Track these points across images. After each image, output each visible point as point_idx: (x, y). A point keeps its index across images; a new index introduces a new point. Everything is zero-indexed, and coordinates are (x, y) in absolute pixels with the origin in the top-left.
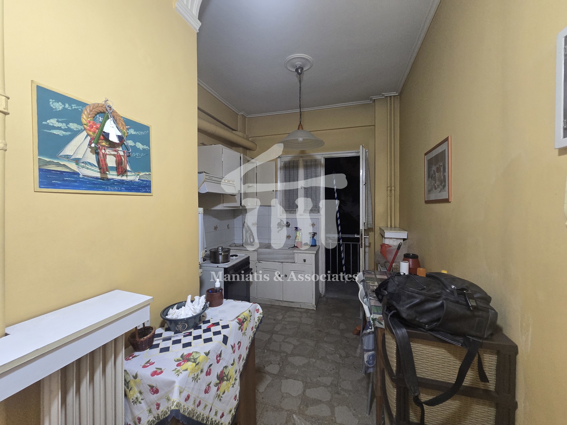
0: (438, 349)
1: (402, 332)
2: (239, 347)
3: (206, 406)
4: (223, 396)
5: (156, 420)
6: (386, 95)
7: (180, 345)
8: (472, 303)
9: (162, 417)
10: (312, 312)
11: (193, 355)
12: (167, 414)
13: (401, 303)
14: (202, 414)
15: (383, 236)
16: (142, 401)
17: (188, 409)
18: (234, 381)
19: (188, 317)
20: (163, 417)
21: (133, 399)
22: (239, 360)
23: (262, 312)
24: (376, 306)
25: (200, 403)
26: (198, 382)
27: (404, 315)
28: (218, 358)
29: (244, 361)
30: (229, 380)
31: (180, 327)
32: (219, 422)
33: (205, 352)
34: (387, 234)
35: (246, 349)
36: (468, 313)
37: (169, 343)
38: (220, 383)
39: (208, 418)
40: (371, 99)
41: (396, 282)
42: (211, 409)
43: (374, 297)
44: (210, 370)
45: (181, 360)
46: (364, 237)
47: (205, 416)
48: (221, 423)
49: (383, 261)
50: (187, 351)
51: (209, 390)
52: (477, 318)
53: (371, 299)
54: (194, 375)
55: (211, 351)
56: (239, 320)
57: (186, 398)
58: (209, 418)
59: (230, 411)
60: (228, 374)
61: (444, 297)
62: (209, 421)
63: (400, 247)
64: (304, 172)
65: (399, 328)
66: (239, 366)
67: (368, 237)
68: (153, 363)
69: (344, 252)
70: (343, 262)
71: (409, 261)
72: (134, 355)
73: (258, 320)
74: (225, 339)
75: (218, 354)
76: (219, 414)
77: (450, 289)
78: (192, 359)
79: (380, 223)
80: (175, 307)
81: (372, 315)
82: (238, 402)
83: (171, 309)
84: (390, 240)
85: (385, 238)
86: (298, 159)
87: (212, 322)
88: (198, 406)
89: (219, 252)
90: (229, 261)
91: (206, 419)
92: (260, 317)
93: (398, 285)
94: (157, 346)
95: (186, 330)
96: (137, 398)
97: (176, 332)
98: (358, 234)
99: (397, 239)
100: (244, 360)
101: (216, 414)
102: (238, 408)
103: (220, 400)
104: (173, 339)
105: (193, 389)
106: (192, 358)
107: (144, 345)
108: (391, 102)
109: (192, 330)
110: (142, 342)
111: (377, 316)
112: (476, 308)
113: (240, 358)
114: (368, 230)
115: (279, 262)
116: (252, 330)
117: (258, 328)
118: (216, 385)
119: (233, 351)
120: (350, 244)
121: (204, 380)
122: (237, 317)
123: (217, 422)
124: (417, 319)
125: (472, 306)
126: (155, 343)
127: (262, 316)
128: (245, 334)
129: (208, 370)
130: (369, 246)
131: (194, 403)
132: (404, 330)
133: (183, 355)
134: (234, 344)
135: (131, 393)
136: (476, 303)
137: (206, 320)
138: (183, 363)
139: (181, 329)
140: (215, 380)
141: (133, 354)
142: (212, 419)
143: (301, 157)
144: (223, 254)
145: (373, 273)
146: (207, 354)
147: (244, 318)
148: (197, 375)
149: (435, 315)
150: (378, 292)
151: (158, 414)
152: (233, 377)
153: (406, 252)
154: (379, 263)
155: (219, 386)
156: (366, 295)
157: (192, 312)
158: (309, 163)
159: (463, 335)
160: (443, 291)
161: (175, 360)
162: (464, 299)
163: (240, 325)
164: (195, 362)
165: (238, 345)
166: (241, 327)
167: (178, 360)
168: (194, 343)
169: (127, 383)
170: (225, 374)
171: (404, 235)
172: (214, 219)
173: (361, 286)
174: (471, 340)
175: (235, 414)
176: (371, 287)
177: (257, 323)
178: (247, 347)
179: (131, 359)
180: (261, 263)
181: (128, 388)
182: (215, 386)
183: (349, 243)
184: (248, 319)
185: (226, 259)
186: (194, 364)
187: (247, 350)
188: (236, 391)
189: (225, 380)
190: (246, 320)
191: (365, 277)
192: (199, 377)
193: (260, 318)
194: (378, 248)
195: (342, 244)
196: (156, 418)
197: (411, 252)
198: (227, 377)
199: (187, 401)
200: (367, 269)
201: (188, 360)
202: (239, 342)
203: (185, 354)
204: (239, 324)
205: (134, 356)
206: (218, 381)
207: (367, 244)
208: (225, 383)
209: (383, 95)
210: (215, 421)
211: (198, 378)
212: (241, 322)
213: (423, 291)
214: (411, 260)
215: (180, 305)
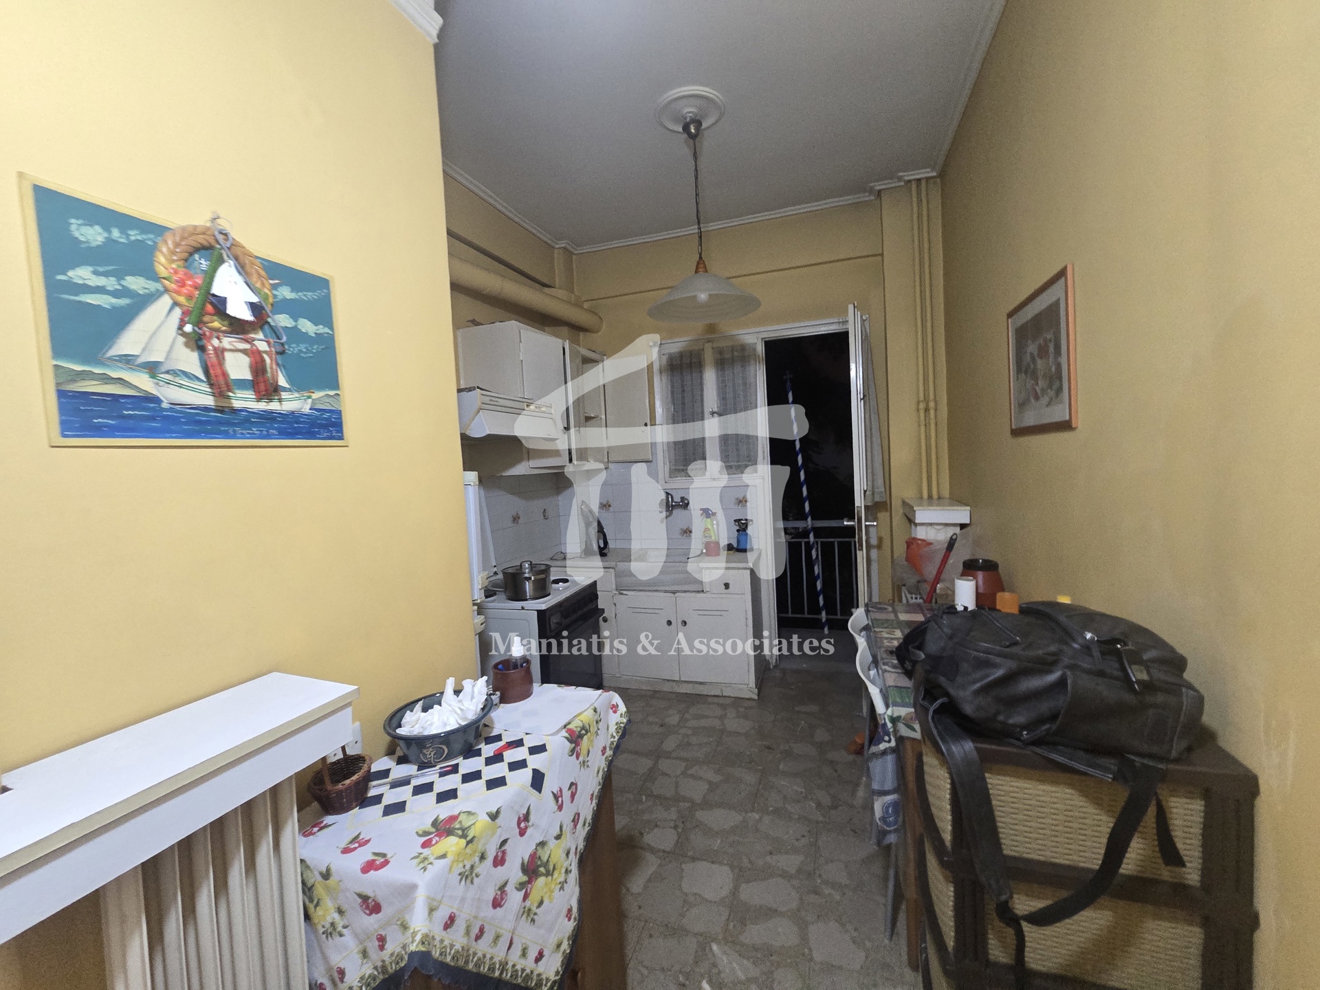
0: (1054, 789)
1: (965, 748)
2: (573, 796)
3: (497, 937)
4: (537, 911)
5: (379, 973)
6: (907, 178)
7: (431, 797)
8: (1138, 674)
9: (392, 968)
10: (747, 704)
11: (460, 819)
12: (402, 960)
13: (959, 679)
14: (488, 956)
15: (911, 521)
16: (345, 931)
17: (452, 946)
18: (563, 875)
19: (448, 728)
20: (394, 968)
21: (323, 927)
22: (575, 826)
23: (625, 712)
24: (901, 687)
25: (482, 931)
26: (474, 882)
27: (968, 709)
28: (523, 825)
29: (587, 828)
30: (553, 872)
31: (430, 753)
32: (532, 972)
33: (488, 811)
34: (922, 515)
35: (592, 799)
36: (1129, 698)
37: (404, 793)
38: (530, 882)
39: (504, 965)
40: (871, 191)
41: (945, 630)
42: (511, 943)
43: (894, 667)
44: (504, 853)
45: (430, 833)
46: (866, 526)
47: (496, 960)
48: (537, 972)
49: (912, 580)
50: (447, 809)
51: (502, 899)
52: (1151, 712)
53: (886, 671)
54: (464, 866)
55: (502, 811)
56: (571, 732)
57: (446, 922)
58: (507, 963)
59: (559, 946)
60: (548, 860)
61: (1066, 661)
62: (507, 970)
63: (954, 543)
64: (717, 377)
65: (956, 738)
66: (577, 839)
67: (875, 524)
68: (368, 841)
69: (820, 563)
70: (819, 585)
71: (975, 578)
72: (325, 823)
73: (616, 729)
74: (538, 780)
75: (521, 816)
76: (532, 954)
77: (1080, 641)
78: (458, 829)
79: (902, 490)
80: (419, 706)
81: (890, 709)
82: (575, 924)
83: (408, 712)
84: (929, 528)
85: (916, 525)
86: (702, 347)
87: (506, 739)
88: (478, 938)
89: (525, 573)
90: (549, 594)
91: (500, 966)
92: (621, 723)
93: (951, 637)
94: (378, 799)
95: (446, 759)
96: (333, 924)
97: (422, 766)
98: (852, 518)
99: (947, 525)
100: (587, 825)
101: (524, 954)
102: (576, 937)
103: (533, 920)
104: (415, 782)
105: (463, 899)
106: (457, 826)
107: (345, 800)
108: (919, 194)
109: (459, 760)
110: (341, 791)
111: (903, 711)
112: (1148, 687)
113: (575, 821)
114: (874, 509)
115: (666, 592)
116: (603, 755)
117: (617, 748)
118: (521, 886)
119: (557, 807)
120: (834, 542)
121: (490, 877)
122: (565, 726)
123: (528, 971)
124: (1001, 718)
125: (1138, 682)
126: (372, 793)
127: (625, 720)
128: (586, 764)
129: (497, 854)
130: (879, 547)
131: (468, 932)
132: (969, 745)
133: (436, 820)
134: (561, 790)
135: (320, 912)
136: (1149, 673)
137: (492, 735)
138: (437, 838)
139: (434, 758)
140: (517, 876)
141: (322, 822)
142: (514, 966)
143: (709, 342)
144: (533, 579)
145: (890, 609)
146: (494, 816)
147: (583, 728)
148: (472, 867)
149: (1045, 707)
150: (903, 655)
151: (383, 961)
152: (562, 867)
153: (967, 557)
154: (904, 585)
155: (527, 890)
156: (875, 662)
157: (456, 716)
158: (728, 356)
159: (1116, 752)
160: (1065, 648)
161: (417, 833)
162: (1117, 665)
163: (574, 745)
164: (464, 836)
165: (570, 792)
166: (574, 748)
167: (426, 833)
168: (464, 789)
169: (307, 889)
170: (541, 861)
171: (962, 515)
172: (511, 497)
173: (861, 642)
174: (1137, 764)
175: (571, 951)
176: (885, 641)
177: (614, 737)
178: (592, 795)
179: (315, 833)
180: (624, 594)
181: (311, 900)
182: (519, 889)
183: (832, 540)
184: (593, 729)
185: (542, 590)
186: (463, 842)
187: (594, 802)
188: (569, 900)
189: (543, 875)
190: (587, 732)
191: (872, 620)
192: (475, 872)
193: (622, 725)
194: (900, 550)
195: (813, 543)
196: (380, 970)
197: (981, 556)
198: (545, 868)
199: (448, 930)
200: (875, 599)
201: (449, 832)
202: (572, 784)
203: (442, 817)
204: (570, 741)
205: (323, 825)
206: (525, 878)
207: (874, 541)
208: (541, 881)
209: (900, 179)
210: (523, 970)
211: (474, 875)
212: (575, 738)
213: (1014, 650)
214: (980, 575)
215: (430, 702)
